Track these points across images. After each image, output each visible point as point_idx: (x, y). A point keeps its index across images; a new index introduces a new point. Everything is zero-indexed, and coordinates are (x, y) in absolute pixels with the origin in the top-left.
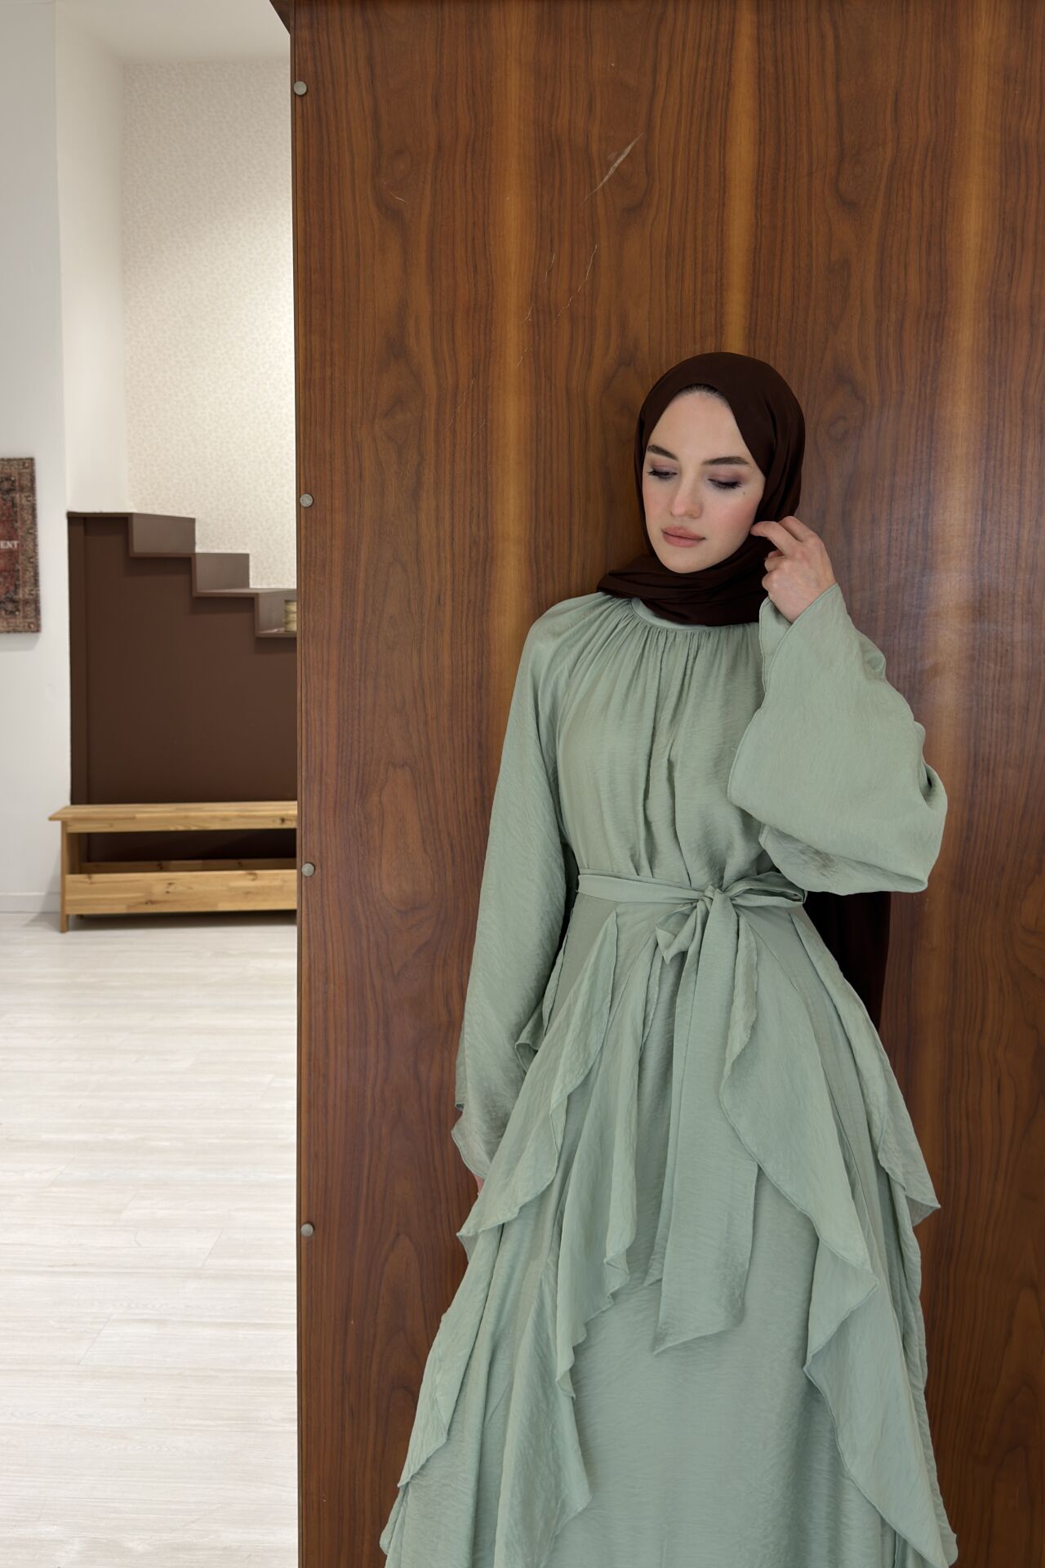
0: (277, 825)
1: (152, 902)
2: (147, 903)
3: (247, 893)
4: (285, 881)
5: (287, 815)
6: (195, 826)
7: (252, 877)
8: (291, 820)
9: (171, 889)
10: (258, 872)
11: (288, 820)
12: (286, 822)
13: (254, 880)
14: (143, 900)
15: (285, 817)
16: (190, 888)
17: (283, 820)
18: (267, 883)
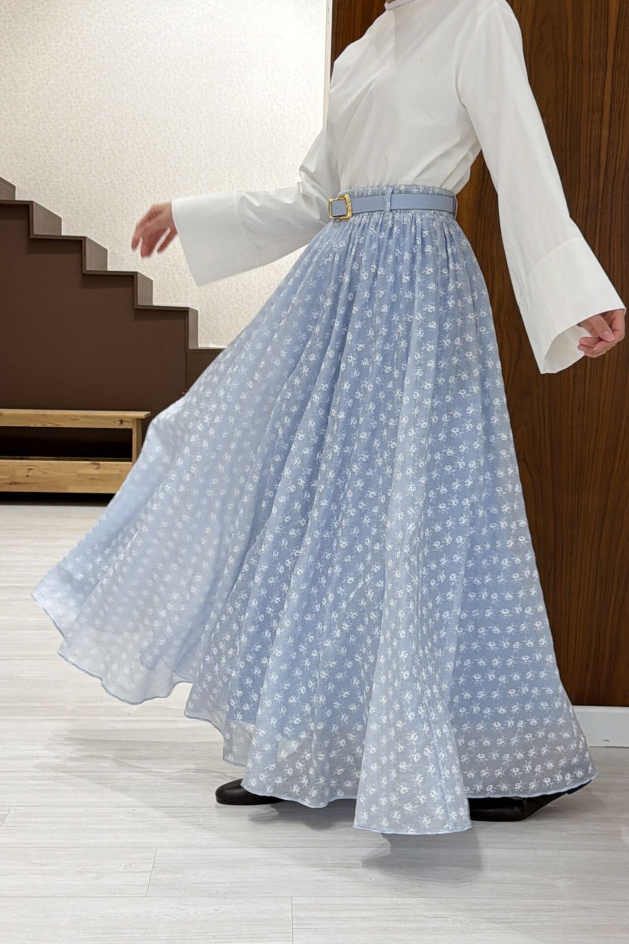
0: (117, 426)
1: (15, 483)
2: (11, 484)
3: (93, 479)
4: (122, 471)
5: (126, 417)
6: (51, 424)
7: (96, 466)
8: (128, 422)
9: (31, 473)
10: (100, 463)
11: (126, 422)
12: (124, 423)
13: (97, 469)
14: (10, 481)
15: (124, 420)
16: (46, 473)
17: (122, 422)
18: (108, 472)
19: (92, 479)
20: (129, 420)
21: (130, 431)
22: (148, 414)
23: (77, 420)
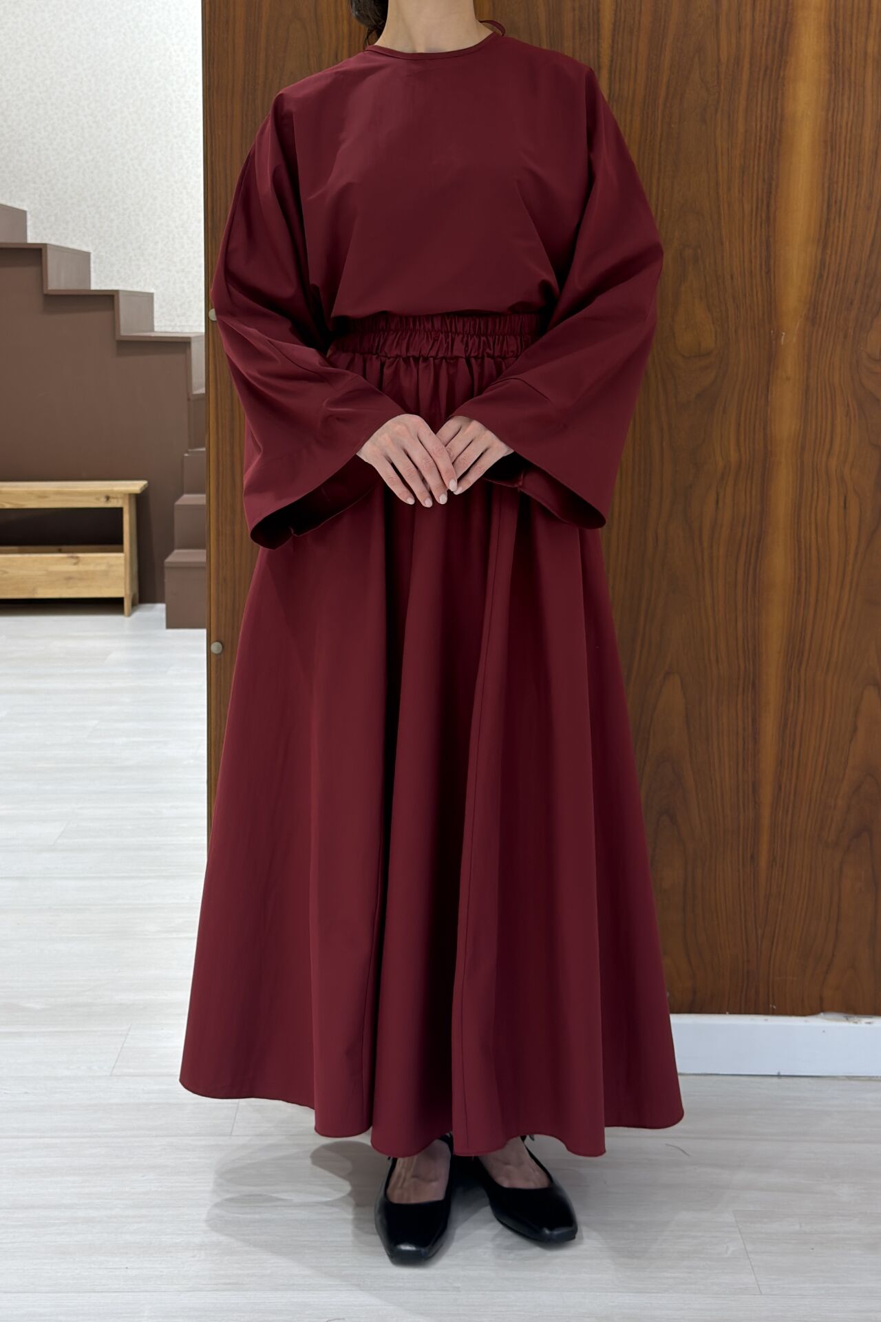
0: (102, 504)
4: (110, 566)
5: (113, 492)
7: (74, 561)
8: (116, 498)
10: (80, 555)
11: (113, 498)
12: (111, 500)
13: (75, 564)
15: (111, 495)
17: (108, 498)
18: (91, 568)
19: (69, 579)
20: (119, 496)
21: (120, 510)
22: (145, 485)
23: (45, 497)
